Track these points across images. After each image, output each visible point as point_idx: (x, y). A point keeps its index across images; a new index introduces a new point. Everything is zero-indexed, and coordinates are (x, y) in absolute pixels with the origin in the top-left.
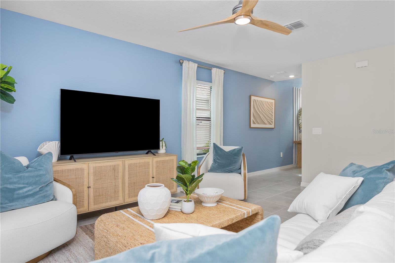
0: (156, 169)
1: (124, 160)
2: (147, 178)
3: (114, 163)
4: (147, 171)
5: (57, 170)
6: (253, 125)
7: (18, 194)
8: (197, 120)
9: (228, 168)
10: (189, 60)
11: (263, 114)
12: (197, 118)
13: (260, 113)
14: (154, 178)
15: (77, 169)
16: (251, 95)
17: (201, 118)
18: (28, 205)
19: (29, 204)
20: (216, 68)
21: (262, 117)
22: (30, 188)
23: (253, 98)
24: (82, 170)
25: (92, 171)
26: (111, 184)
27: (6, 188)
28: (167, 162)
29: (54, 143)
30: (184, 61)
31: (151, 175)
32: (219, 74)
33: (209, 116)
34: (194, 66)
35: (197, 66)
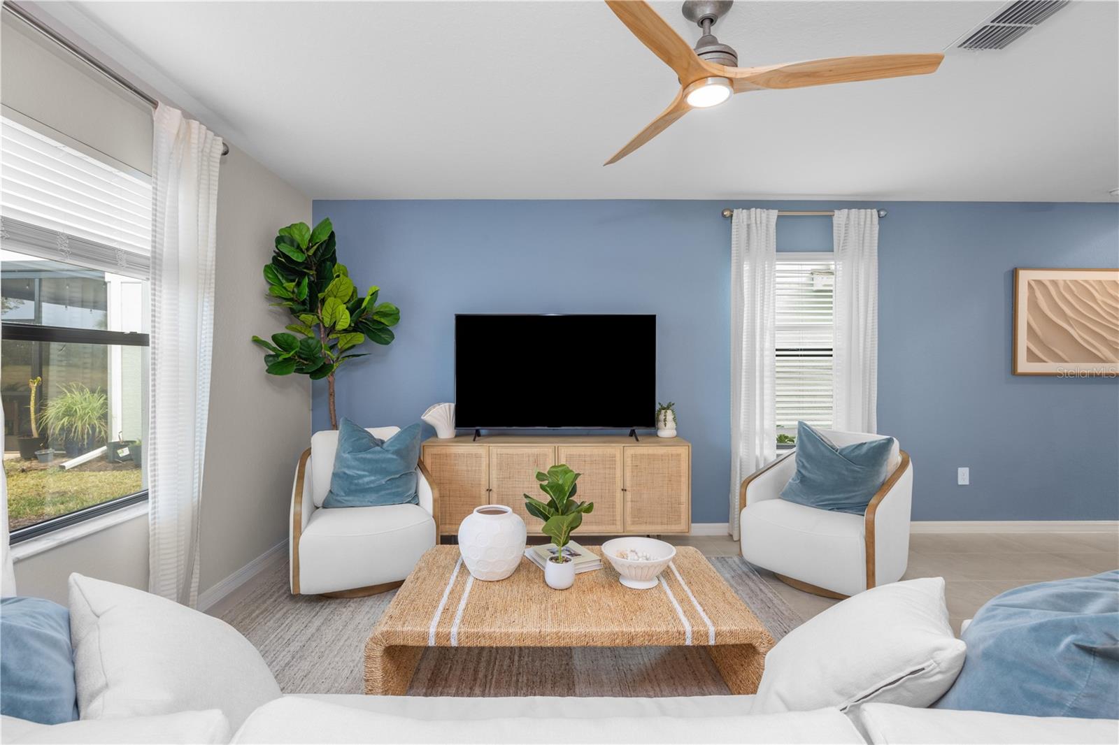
0: (632, 472)
1: (556, 445)
2: (609, 490)
3: (536, 450)
4: (610, 474)
5: (439, 453)
6: (1024, 366)
7: (356, 485)
8: (777, 356)
9: (828, 497)
10: (748, 205)
11: (1088, 325)
12: (777, 350)
13: (1071, 325)
14: (627, 492)
15: (469, 455)
16: (1016, 268)
17: (801, 350)
18: (370, 504)
19: (371, 502)
20: (846, 210)
21: (1083, 339)
22: (373, 478)
23: (1025, 277)
24: (478, 456)
25: (494, 460)
26: (530, 490)
27: (345, 473)
28: (662, 460)
29: (447, 407)
30: (735, 211)
31: (619, 485)
32: (858, 225)
33: (831, 346)
34: (767, 216)
35: (778, 217)
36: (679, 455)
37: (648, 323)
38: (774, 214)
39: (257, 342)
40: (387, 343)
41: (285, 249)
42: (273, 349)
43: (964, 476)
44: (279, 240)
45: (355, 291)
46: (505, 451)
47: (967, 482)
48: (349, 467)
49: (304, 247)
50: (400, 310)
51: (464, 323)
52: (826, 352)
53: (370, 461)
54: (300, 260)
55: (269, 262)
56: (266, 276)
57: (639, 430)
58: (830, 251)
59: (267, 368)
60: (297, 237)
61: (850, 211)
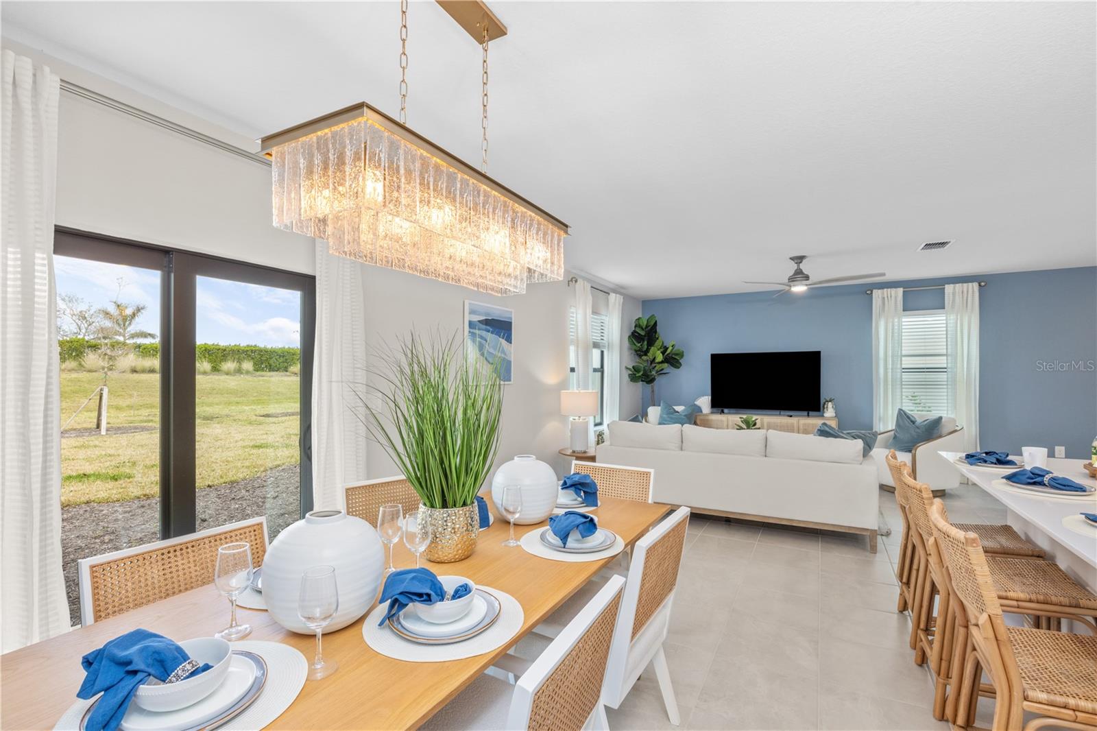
8: (904, 372)
10: (883, 286)
12: (904, 369)
15: (718, 421)
20: (952, 284)
24: (722, 421)
25: (730, 423)
29: (707, 398)
30: (874, 291)
32: (963, 292)
33: (945, 366)
34: (896, 293)
35: (904, 291)
37: (819, 353)
38: (900, 291)
39: (627, 368)
41: (637, 329)
42: (633, 372)
44: (635, 326)
46: (736, 419)
49: (644, 328)
50: (685, 352)
51: (715, 358)
53: (671, 417)
54: (643, 334)
55: (631, 335)
56: (629, 341)
57: (811, 413)
58: (942, 309)
59: (631, 379)
60: (641, 324)
61: (957, 285)
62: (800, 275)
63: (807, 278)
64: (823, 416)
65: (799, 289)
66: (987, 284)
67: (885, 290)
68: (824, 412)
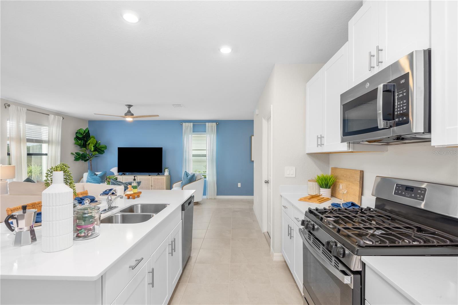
0: (153, 182)
4: (149, 182)
8: (193, 156)
16: (251, 136)
17: (199, 155)
28: (160, 180)
29: (116, 168)
30: (183, 123)
31: (151, 185)
32: (211, 126)
33: (206, 154)
34: (190, 124)
35: (193, 124)
36: (163, 178)
37: (161, 149)
38: (192, 124)
39: (72, 154)
40: (102, 154)
41: (78, 135)
42: (76, 155)
43: (239, 185)
44: (76, 133)
45: (97, 142)
46: (126, 177)
47: (240, 186)
48: (89, 179)
49: (83, 134)
50: (107, 146)
51: (120, 149)
52: (205, 156)
53: (93, 178)
54: (81, 137)
55: (75, 137)
56: (75, 140)
57: (160, 174)
58: (204, 132)
59: (74, 159)
60: (81, 131)
61: (209, 123)
62: (129, 113)
63: (132, 115)
64: (164, 175)
65: (129, 119)
66: (220, 124)
67: (186, 123)
68: (164, 173)
